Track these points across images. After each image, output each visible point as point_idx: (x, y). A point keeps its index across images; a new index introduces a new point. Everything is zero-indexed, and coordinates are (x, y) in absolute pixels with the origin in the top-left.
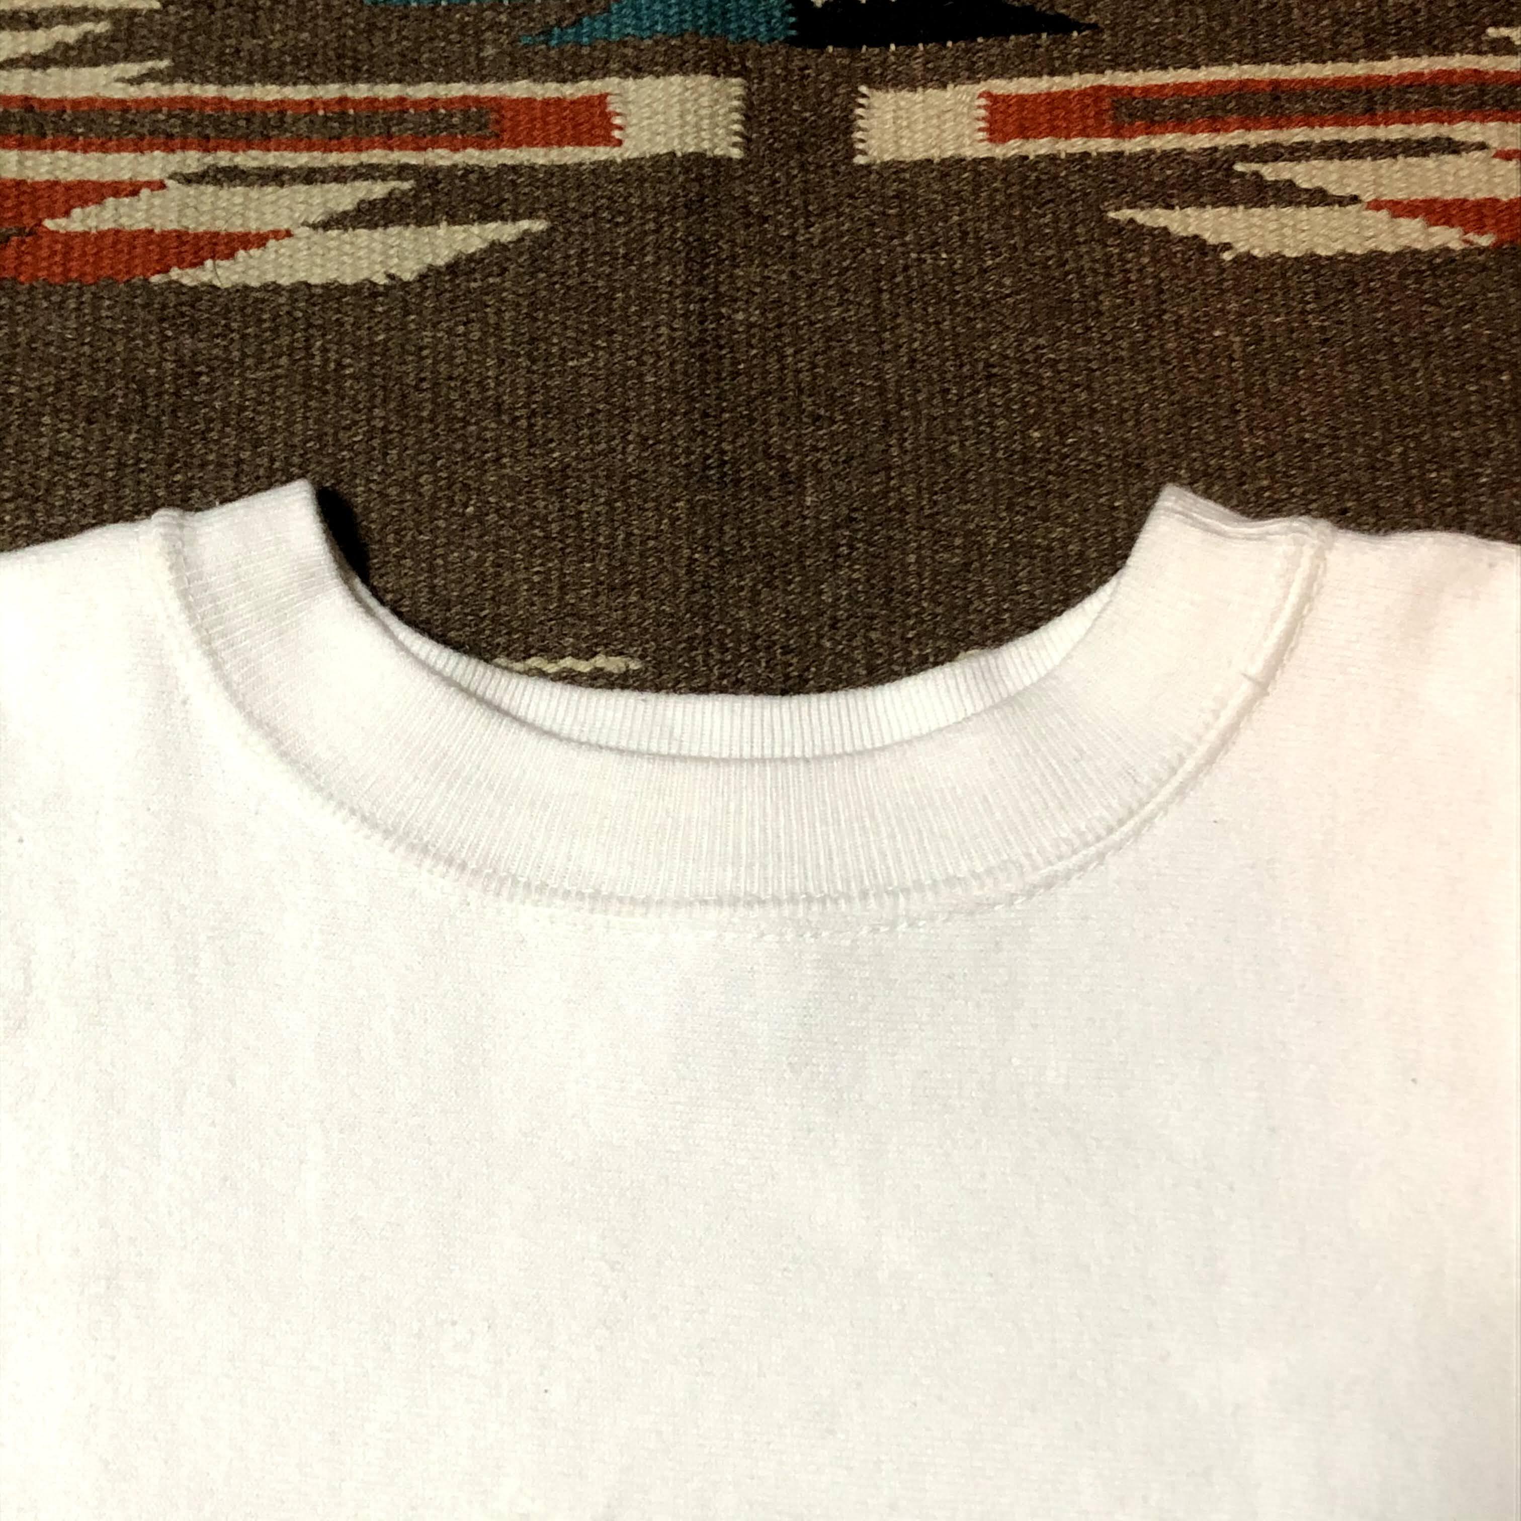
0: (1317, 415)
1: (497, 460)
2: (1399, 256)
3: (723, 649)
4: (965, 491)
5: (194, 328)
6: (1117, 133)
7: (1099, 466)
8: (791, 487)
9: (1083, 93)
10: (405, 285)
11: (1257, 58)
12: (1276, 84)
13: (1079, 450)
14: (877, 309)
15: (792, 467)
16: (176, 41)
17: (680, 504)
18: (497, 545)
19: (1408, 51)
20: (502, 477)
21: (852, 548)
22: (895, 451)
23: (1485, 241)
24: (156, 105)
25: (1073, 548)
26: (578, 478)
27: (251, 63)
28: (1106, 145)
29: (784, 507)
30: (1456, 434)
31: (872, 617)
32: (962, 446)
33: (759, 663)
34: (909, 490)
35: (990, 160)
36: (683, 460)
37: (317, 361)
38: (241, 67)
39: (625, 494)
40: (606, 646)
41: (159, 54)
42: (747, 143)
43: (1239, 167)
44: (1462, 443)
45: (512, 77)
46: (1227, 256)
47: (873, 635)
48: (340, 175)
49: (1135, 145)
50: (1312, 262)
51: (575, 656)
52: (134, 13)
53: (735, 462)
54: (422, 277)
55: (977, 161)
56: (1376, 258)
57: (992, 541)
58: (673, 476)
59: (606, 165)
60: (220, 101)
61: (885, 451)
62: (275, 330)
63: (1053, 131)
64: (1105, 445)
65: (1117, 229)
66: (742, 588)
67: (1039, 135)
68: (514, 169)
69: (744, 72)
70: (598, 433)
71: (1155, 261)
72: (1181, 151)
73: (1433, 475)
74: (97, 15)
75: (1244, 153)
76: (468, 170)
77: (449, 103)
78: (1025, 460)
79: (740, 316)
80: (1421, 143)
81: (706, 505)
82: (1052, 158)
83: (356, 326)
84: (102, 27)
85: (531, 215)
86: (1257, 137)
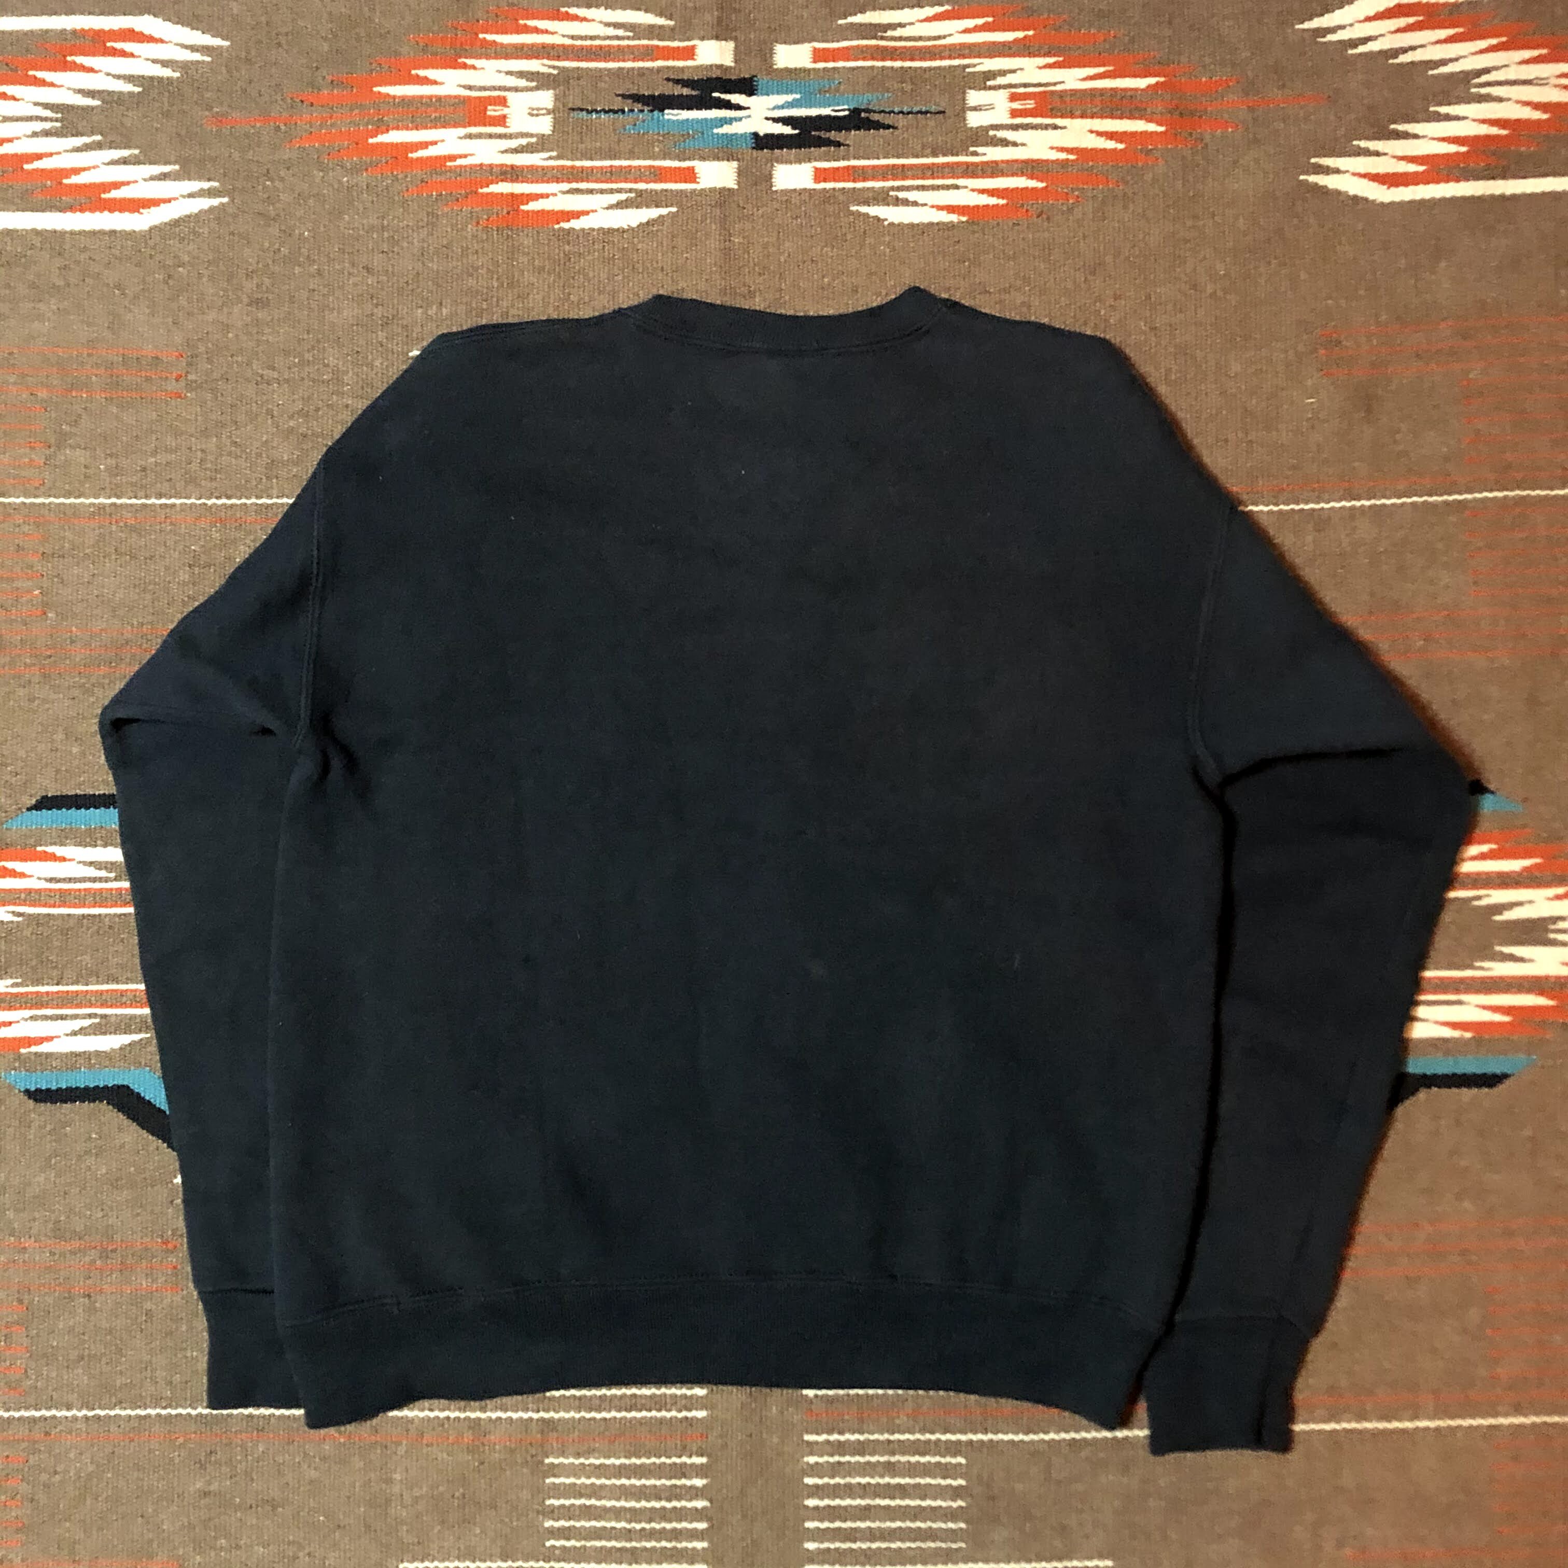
2: (938, 224)
5: (569, 244)
6: (854, 181)
9: (844, 168)
10: (633, 229)
11: (898, 157)
12: (903, 166)
14: (778, 238)
16: (558, 146)
19: (944, 155)
23: (964, 219)
24: (553, 168)
27: (582, 154)
28: (850, 185)
35: (814, 190)
37: (606, 253)
38: (579, 155)
41: (552, 150)
42: (739, 183)
43: (891, 193)
45: (664, 158)
46: (886, 223)
48: (611, 191)
49: (859, 185)
50: (912, 226)
52: (544, 135)
54: (638, 226)
55: (810, 190)
56: (931, 224)
59: (695, 190)
60: (573, 167)
62: (593, 243)
63: (835, 180)
65: (852, 213)
67: (830, 181)
68: (666, 190)
69: (738, 160)
71: (864, 223)
72: (873, 188)
74: (532, 136)
75: (892, 188)
76: (651, 191)
77: (645, 167)
79: (737, 240)
80: (947, 186)
82: (834, 189)
83: (619, 242)
84: (534, 140)
85: (672, 205)
86: (897, 183)
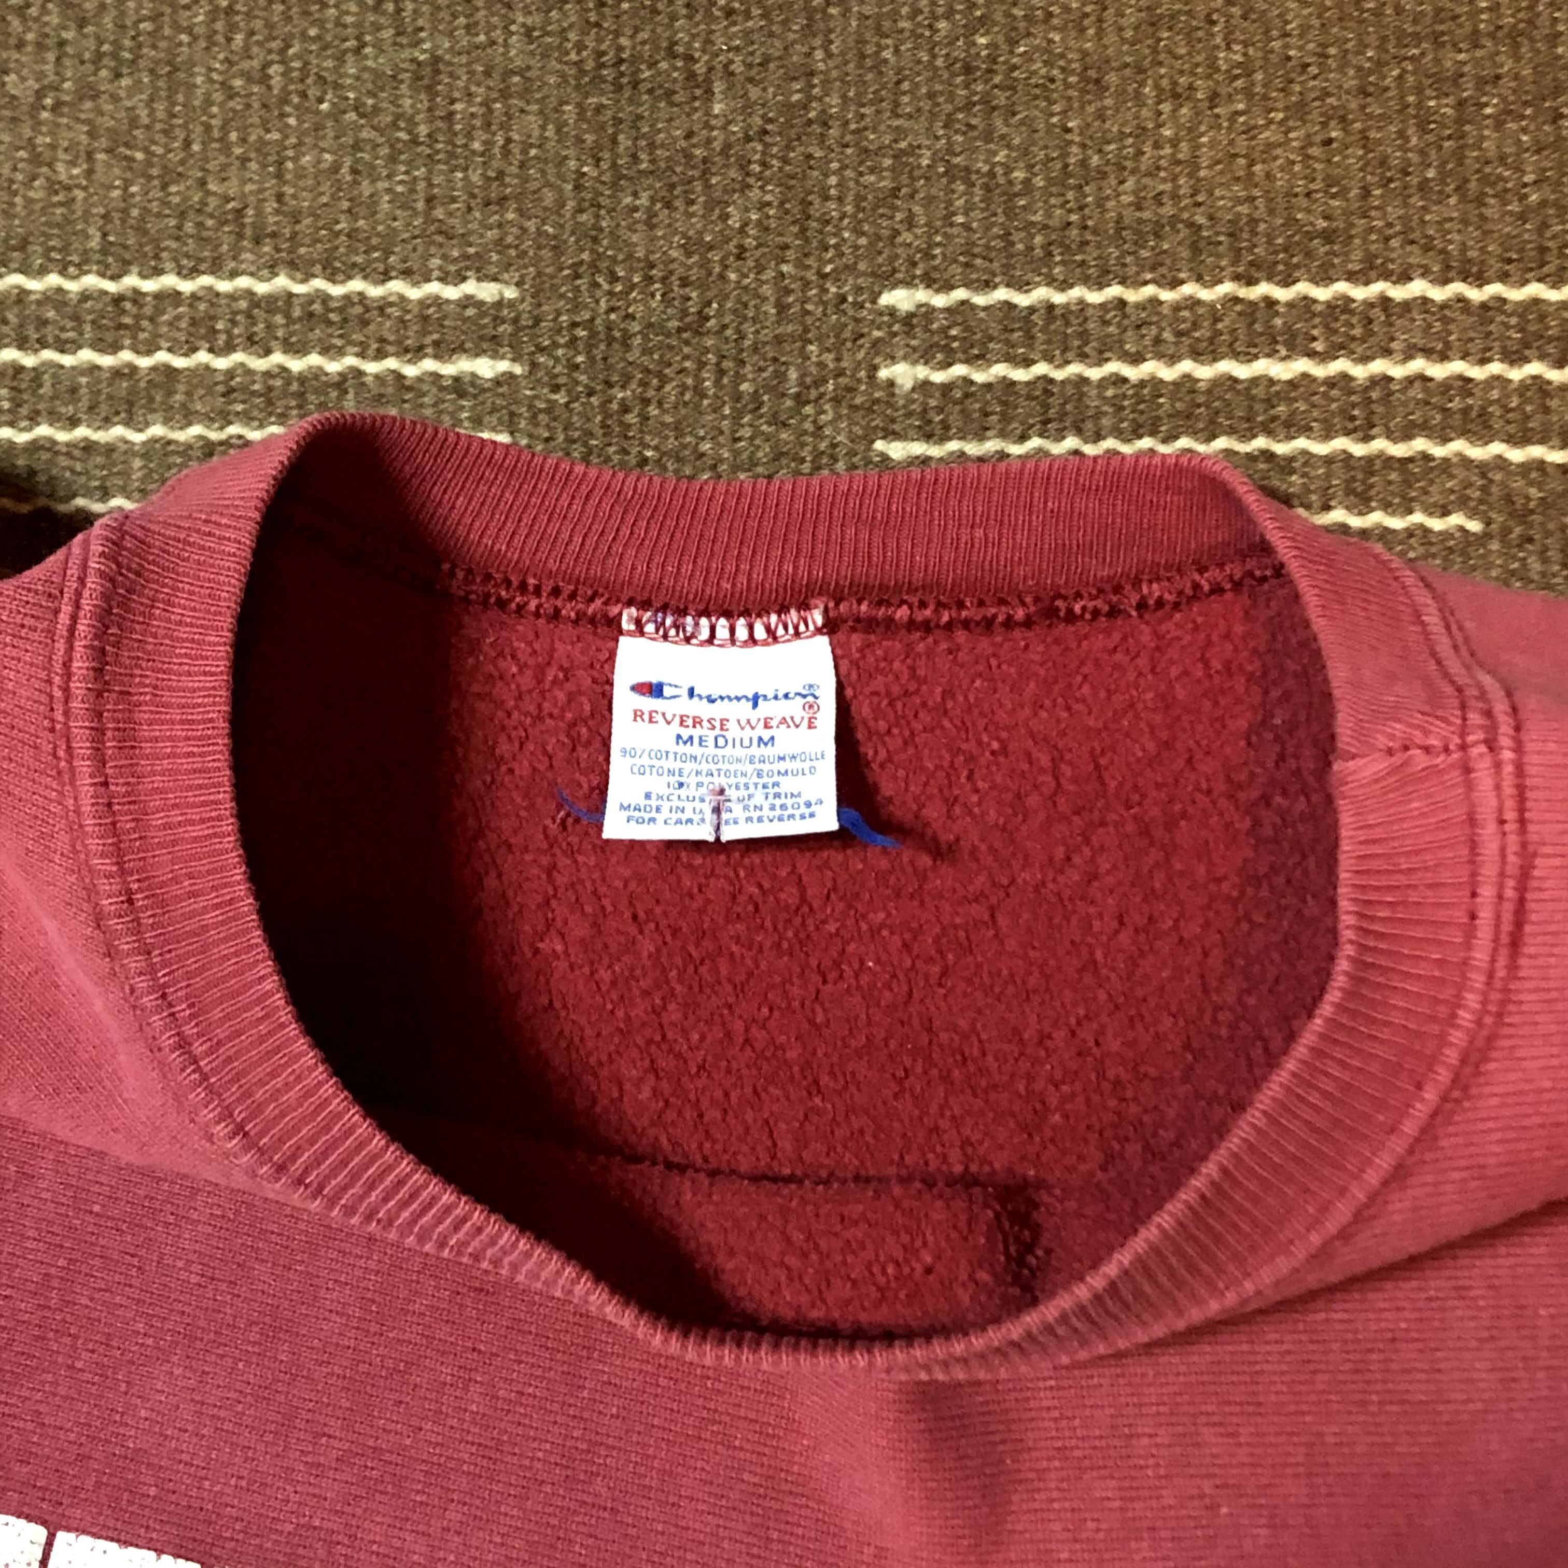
0: (1305, 29)
1: (358, 51)
3: (613, 278)
4: (896, 104)
7: (1052, 81)
8: (698, 92)
13: (1031, 60)
15: (700, 68)
17: (567, 108)
18: (356, 147)
20: (366, 69)
21: (764, 164)
22: (819, 54)
25: (1019, 175)
26: (451, 75)
29: (688, 115)
30: (1462, 57)
31: (786, 247)
32: (897, 51)
33: (653, 295)
34: (834, 100)
36: (573, 56)
39: (505, 95)
40: (478, 270)
44: (1466, 69)
47: (785, 268)
51: (443, 280)
53: (635, 59)
57: (925, 162)
58: (563, 76)
61: (808, 55)
64: (1062, 56)
66: (636, 209)
70: (477, 23)
73: (1432, 103)
78: (968, 69)
81: (599, 108)
